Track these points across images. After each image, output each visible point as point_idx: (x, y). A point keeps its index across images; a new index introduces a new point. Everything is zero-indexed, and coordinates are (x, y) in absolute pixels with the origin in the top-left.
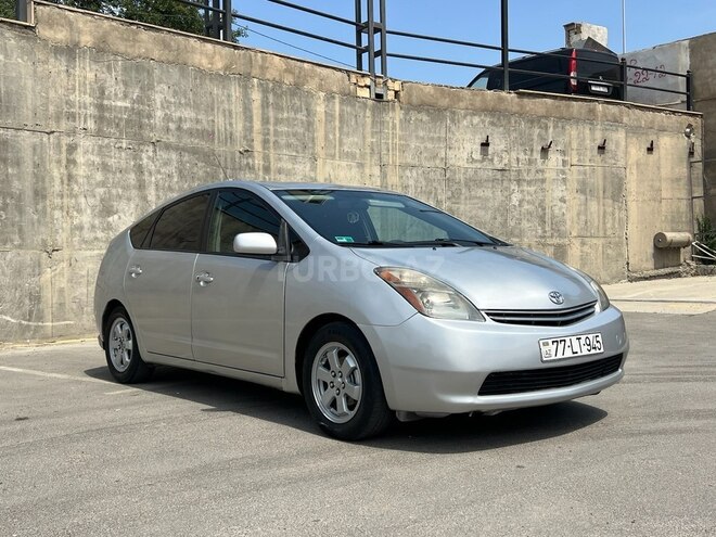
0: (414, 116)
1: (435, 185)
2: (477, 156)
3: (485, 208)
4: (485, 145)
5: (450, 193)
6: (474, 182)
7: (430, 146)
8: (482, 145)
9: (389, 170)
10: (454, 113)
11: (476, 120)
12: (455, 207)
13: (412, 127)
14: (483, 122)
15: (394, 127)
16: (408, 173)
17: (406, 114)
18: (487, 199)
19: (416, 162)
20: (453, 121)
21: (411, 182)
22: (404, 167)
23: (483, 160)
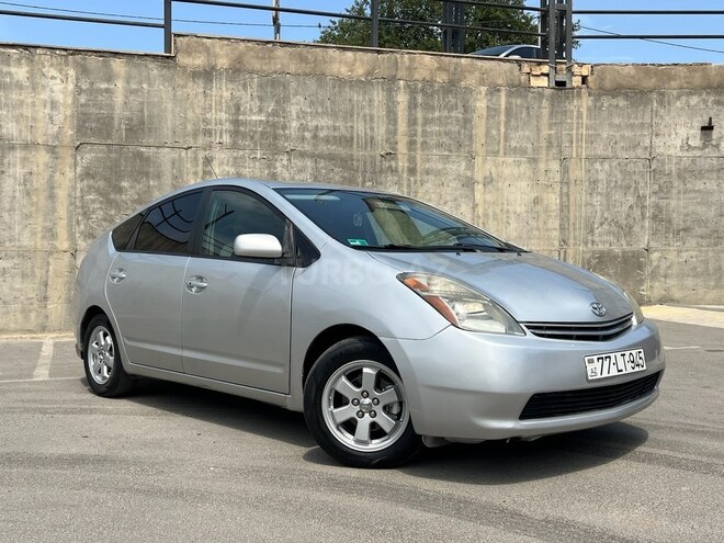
0: (606, 101)
1: (634, 178)
2: (696, 142)
3: (707, 204)
4: (708, 128)
5: (656, 187)
6: (690, 172)
7: (628, 133)
8: (703, 128)
9: (572, 164)
10: (663, 94)
11: (694, 100)
12: (663, 203)
13: (605, 114)
14: (705, 101)
15: (580, 116)
16: (598, 166)
17: (596, 100)
18: (710, 193)
19: (609, 153)
20: (661, 103)
21: (602, 176)
22: (591, 159)
23: (705, 146)
